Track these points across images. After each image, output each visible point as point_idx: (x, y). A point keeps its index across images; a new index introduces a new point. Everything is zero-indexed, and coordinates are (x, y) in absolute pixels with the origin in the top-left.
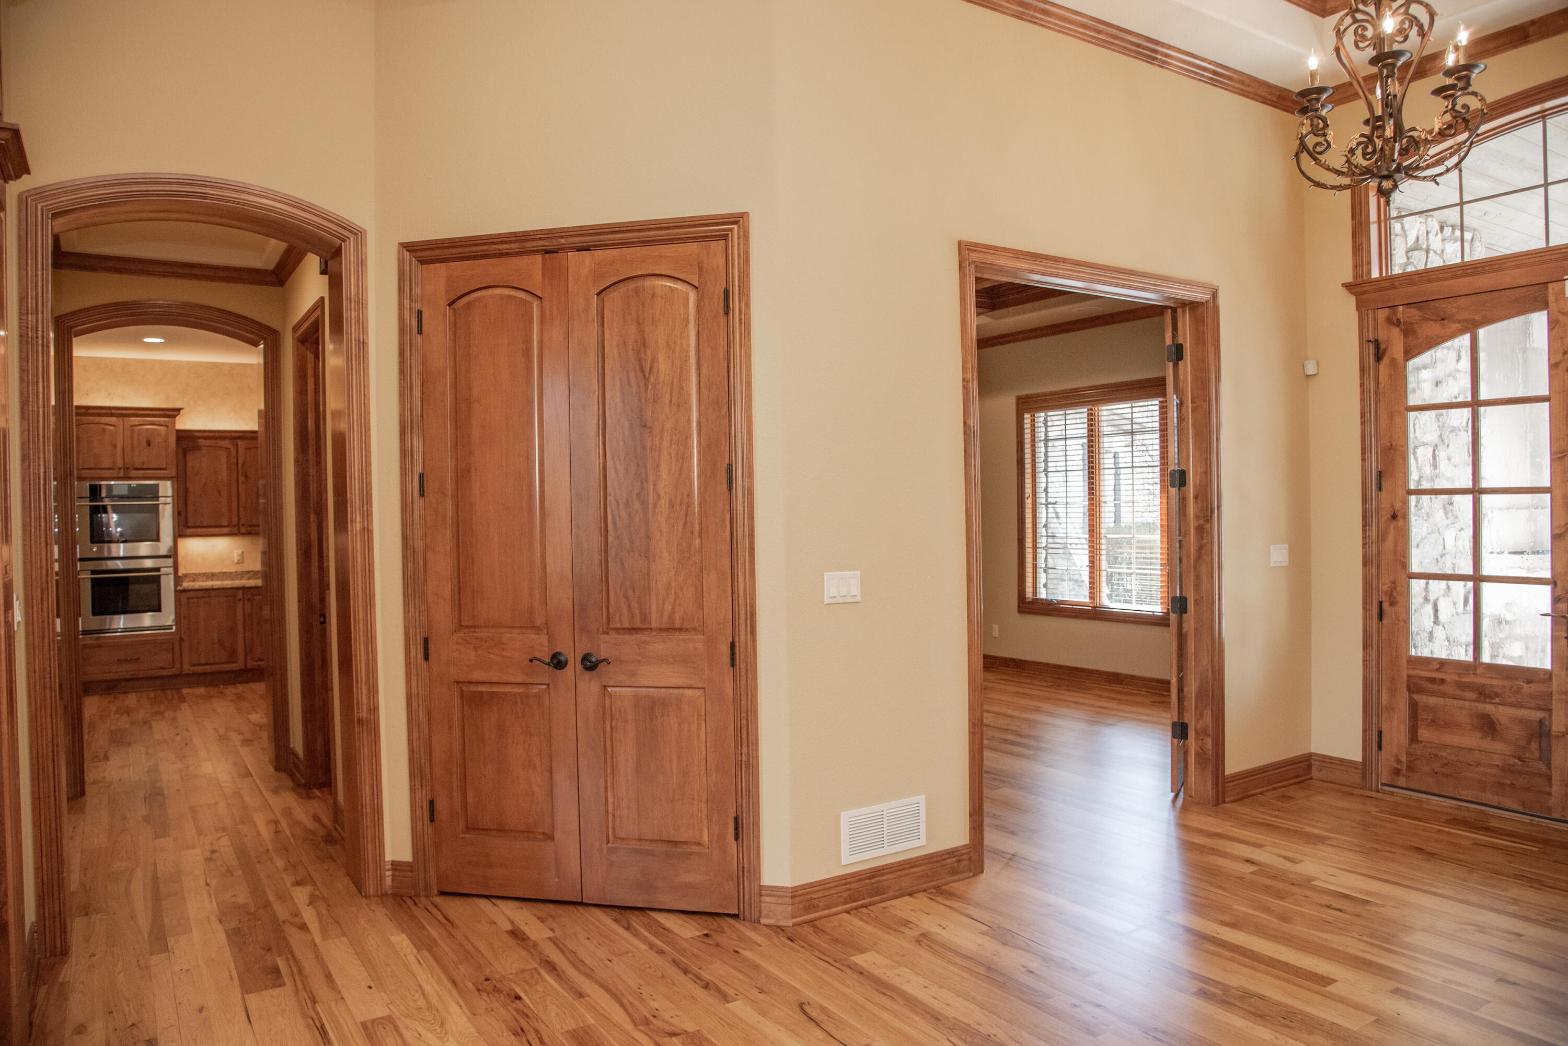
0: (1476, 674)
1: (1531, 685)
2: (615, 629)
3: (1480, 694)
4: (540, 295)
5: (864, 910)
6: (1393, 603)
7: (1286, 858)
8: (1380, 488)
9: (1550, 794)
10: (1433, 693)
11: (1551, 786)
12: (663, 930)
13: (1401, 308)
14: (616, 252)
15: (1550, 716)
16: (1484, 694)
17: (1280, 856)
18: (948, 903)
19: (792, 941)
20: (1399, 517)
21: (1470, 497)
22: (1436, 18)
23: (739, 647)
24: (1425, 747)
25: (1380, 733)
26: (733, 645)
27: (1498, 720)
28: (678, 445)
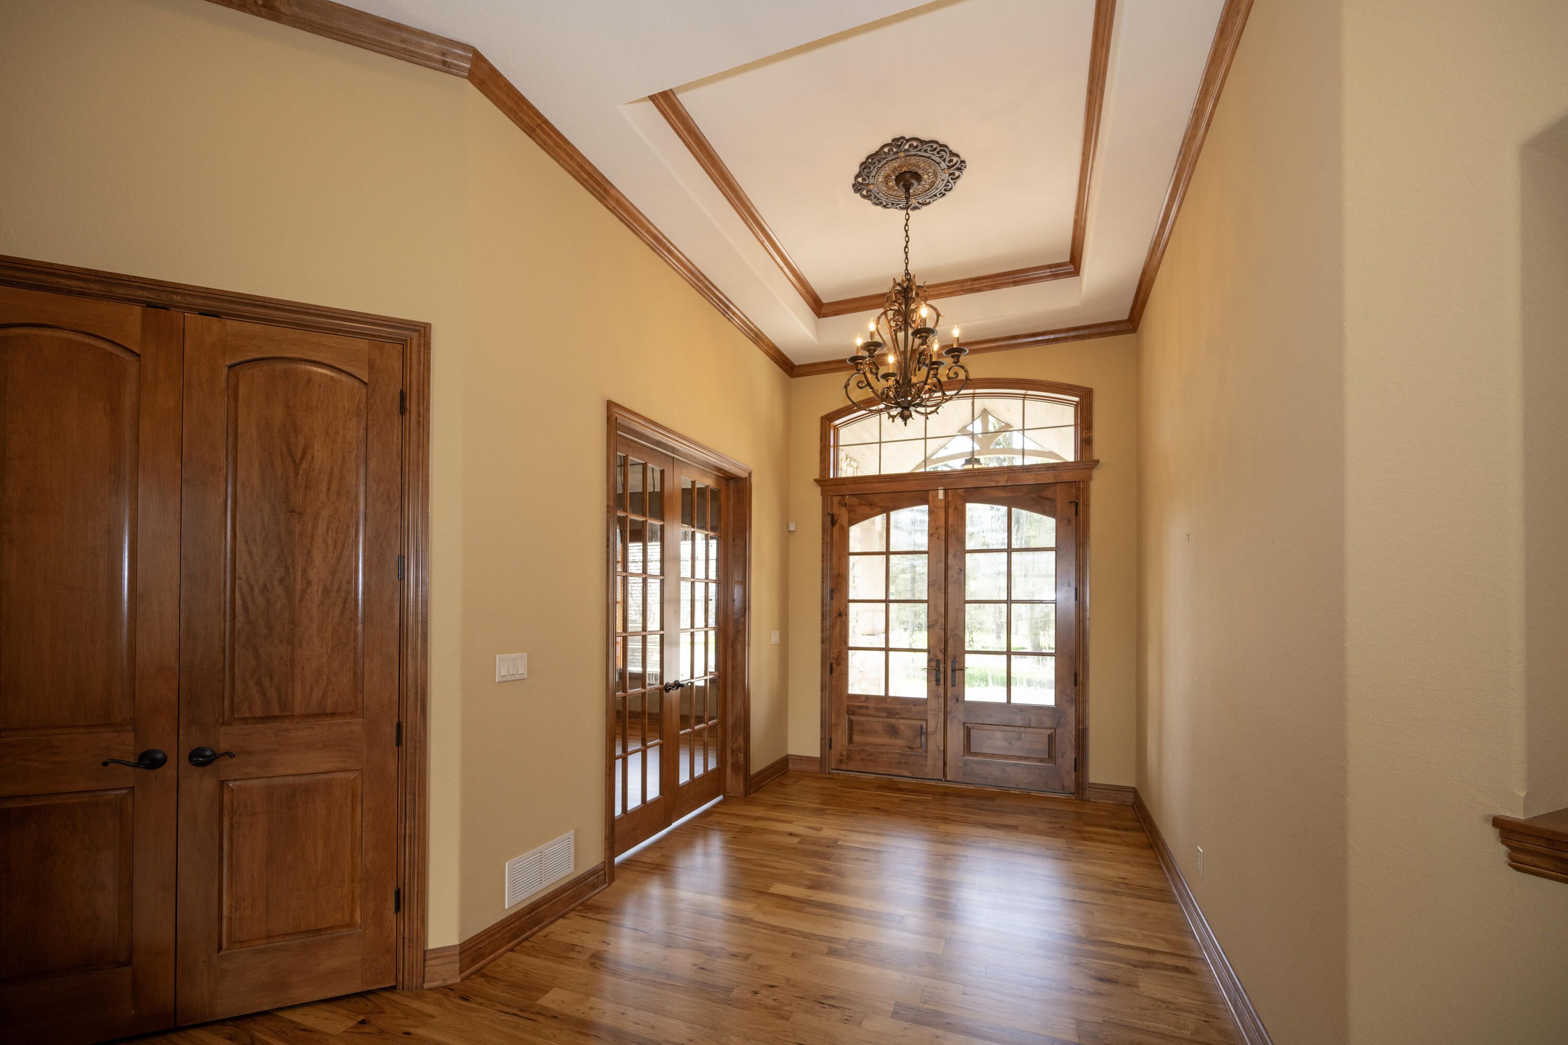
0: (886, 703)
1: (917, 707)
2: (241, 719)
3: (889, 713)
4: (136, 351)
5: (526, 943)
6: (838, 664)
7: (811, 828)
8: (832, 598)
9: (926, 765)
10: (862, 715)
11: (927, 761)
12: (303, 1033)
13: (847, 497)
14: (258, 327)
15: (927, 723)
16: (891, 713)
17: (806, 827)
18: (599, 917)
19: (467, 1000)
20: (842, 615)
21: (884, 604)
22: (940, 318)
23: (406, 727)
24: (857, 745)
25: (831, 739)
26: (399, 726)
27: (898, 727)
28: (336, 533)
